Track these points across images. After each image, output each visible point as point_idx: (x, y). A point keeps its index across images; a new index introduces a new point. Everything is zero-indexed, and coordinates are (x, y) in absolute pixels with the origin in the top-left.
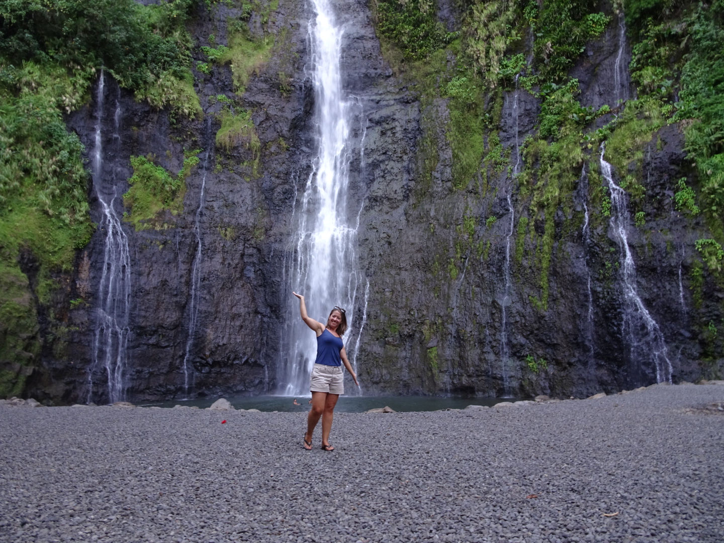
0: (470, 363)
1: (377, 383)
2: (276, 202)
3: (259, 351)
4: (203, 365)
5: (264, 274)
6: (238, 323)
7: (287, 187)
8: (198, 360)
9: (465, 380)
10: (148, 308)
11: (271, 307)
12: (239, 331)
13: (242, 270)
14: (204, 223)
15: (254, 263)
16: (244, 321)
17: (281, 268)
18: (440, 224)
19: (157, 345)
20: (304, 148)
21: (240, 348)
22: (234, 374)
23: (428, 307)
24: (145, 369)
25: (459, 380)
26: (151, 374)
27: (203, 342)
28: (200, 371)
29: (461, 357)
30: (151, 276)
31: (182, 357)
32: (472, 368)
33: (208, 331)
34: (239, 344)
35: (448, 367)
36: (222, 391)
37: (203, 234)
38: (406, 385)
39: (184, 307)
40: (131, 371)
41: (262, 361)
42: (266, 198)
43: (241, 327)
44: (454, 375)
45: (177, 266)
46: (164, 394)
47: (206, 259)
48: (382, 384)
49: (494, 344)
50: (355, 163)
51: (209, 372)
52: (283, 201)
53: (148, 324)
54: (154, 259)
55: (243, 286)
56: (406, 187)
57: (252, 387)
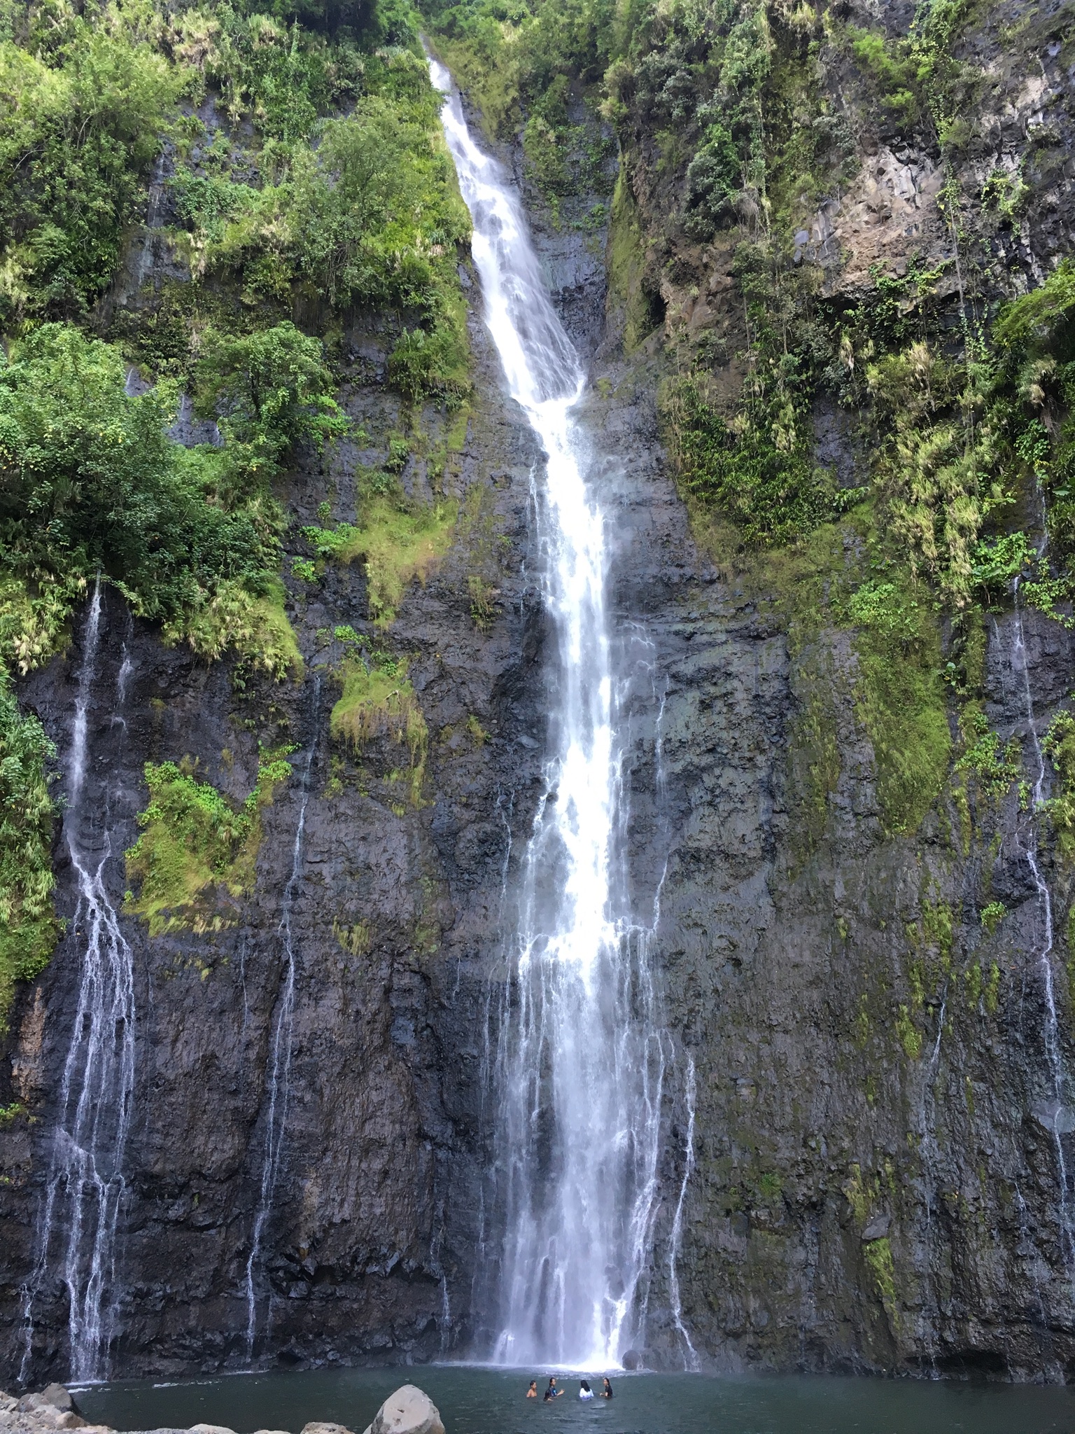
0: (984, 1285)
1: (736, 1335)
2: (464, 863)
3: (427, 1239)
4: (293, 1278)
5: (437, 1038)
6: (377, 1165)
7: (488, 827)
8: (281, 1262)
9: (975, 1334)
10: (170, 1124)
11: (456, 1122)
12: (380, 1184)
13: (387, 1027)
14: (301, 913)
15: (414, 1012)
16: (391, 1160)
17: (478, 1021)
18: (861, 919)
19: (184, 1224)
20: (525, 740)
21: (382, 1231)
22: (367, 1302)
23: (852, 1131)
24: (156, 1286)
25: (960, 1332)
26: (169, 1299)
27: (295, 1214)
28: (284, 1293)
29: (956, 1267)
30: (179, 1045)
31: (243, 1254)
32: (990, 1300)
33: (308, 1185)
34: (382, 1220)
35: (923, 1295)
36: (337, 1349)
37: (300, 940)
38: (815, 1344)
39: (252, 1122)
40: (121, 1293)
41: (434, 1267)
42: (441, 853)
43: (385, 1174)
44: (943, 1316)
45: (239, 1020)
46: (199, 1355)
47: (305, 1000)
48: (750, 1339)
49: (1044, 1235)
50: (643, 773)
51: (306, 1298)
52: (481, 860)
53: (170, 1167)
54: (189, 1002)
55: (388, 1068)
56: (766, 828)
57: (411, 1337)
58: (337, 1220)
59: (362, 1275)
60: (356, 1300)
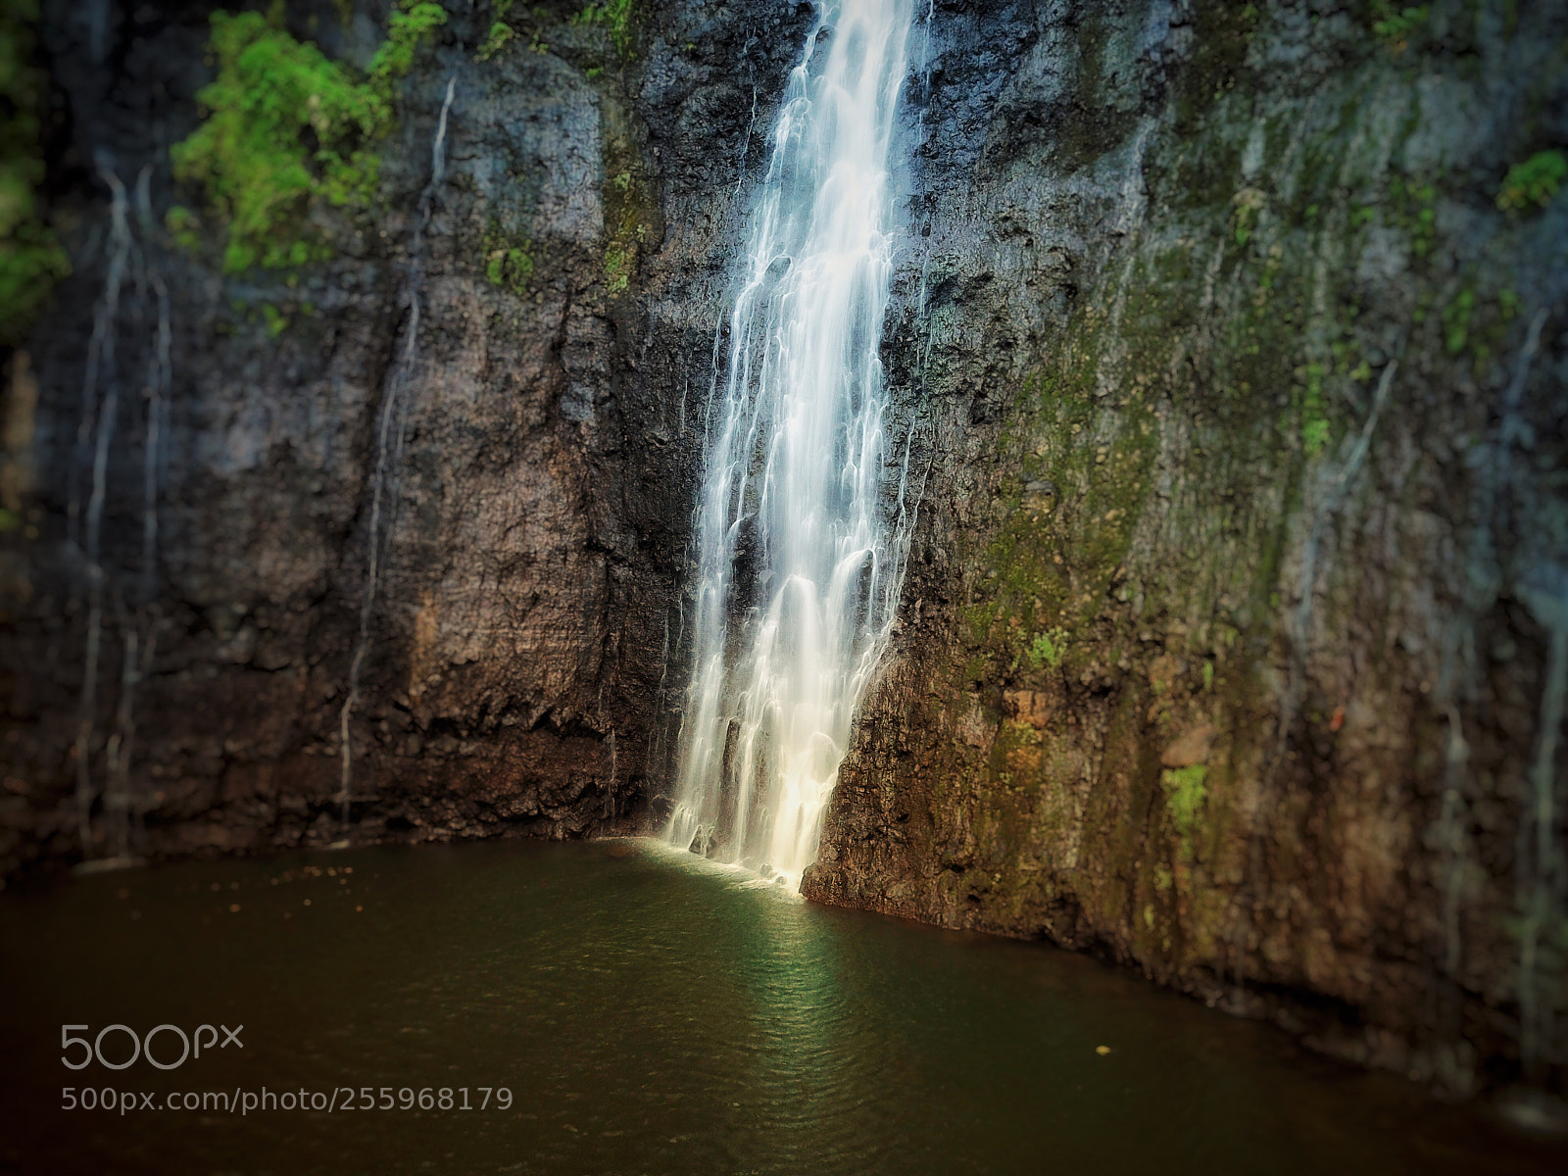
1: (957, 869)
2: (686, 150)
4: (401, 731)
5: (622, 414)
6: (523, 587)
7: (726, 91)
8: (385, 711)
11: (640, 531)
12: (525, 613)
15: (595, 375)
16: (544, 580)
17: (674, 390)
19: (253, 665)
21: (524, 673)
24: (211, 743)
25: (1293, 948)
26: (229, 758)
27: (402, 652)
28: (391, 751)
31: (337, 699)
33: (422, 614)
34: (525, 660)
38: (1067, 903)
39: (348, 533)
41: (600, 718)
42: (653, 136)
44: (1272, 915)
45: (329, 394)
47: (430, 362)
51: (421, 755)
52: (710, 144)
53: (222, 593)
54: (252, 369)
56: (1155, 56)
57: (562, 804)
58: (460, 660)
59: (498, 728)
60: (485, 759)
